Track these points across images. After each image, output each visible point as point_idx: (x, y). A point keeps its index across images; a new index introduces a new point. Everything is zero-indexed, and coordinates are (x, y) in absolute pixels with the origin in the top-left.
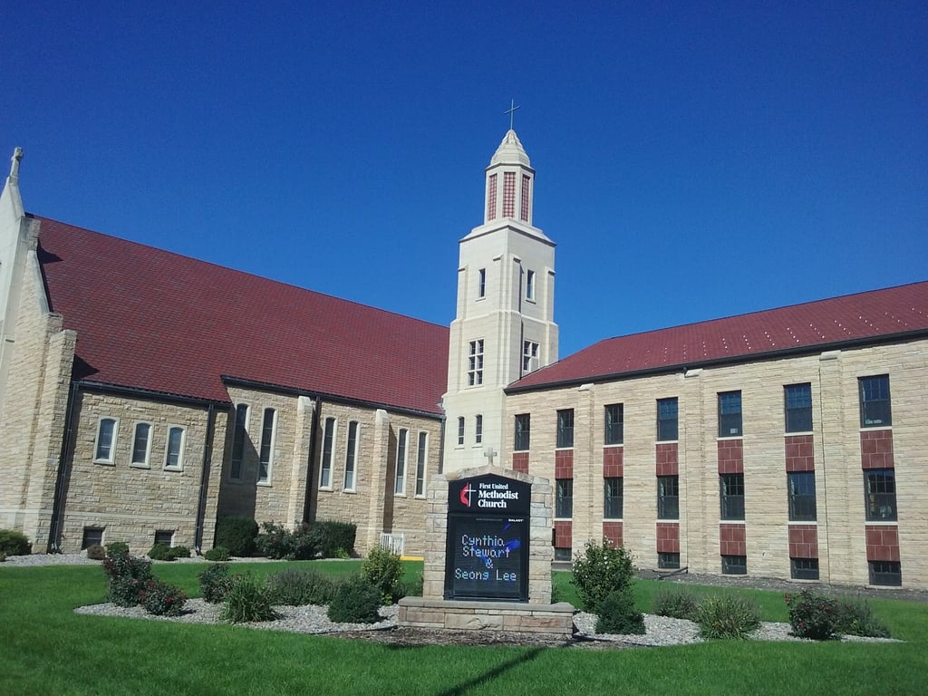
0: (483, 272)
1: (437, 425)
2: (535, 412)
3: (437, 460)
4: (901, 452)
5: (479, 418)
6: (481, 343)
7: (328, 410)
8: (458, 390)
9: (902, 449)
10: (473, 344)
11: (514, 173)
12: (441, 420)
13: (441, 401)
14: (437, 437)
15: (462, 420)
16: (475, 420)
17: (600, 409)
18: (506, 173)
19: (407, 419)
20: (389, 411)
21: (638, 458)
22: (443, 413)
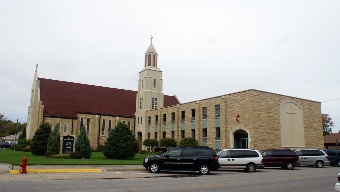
0: (143, 80)
1: (133, 119)
2: (152, 116)
3: (134, 128)
4: (208, 125)
5: (141, 117)
6: (142, 98)
7: (103, 117)
8: (138, 111)
9: (209, 124)
10: (141, 99)
11: (151, 55)
12: (135, 118)
13: (135, 113)
14: (133, 122)
15: (138, 118)
16: (141, 118)
17: (162, 115)
18: (149, 55)
19: (124, 118)
20: (119, 117)
21: (168, 127)
22: (135, 116)
